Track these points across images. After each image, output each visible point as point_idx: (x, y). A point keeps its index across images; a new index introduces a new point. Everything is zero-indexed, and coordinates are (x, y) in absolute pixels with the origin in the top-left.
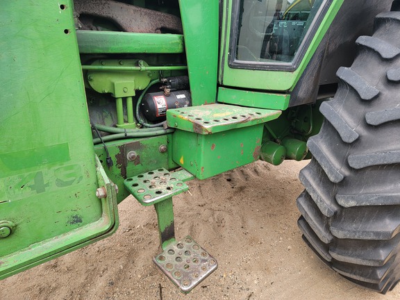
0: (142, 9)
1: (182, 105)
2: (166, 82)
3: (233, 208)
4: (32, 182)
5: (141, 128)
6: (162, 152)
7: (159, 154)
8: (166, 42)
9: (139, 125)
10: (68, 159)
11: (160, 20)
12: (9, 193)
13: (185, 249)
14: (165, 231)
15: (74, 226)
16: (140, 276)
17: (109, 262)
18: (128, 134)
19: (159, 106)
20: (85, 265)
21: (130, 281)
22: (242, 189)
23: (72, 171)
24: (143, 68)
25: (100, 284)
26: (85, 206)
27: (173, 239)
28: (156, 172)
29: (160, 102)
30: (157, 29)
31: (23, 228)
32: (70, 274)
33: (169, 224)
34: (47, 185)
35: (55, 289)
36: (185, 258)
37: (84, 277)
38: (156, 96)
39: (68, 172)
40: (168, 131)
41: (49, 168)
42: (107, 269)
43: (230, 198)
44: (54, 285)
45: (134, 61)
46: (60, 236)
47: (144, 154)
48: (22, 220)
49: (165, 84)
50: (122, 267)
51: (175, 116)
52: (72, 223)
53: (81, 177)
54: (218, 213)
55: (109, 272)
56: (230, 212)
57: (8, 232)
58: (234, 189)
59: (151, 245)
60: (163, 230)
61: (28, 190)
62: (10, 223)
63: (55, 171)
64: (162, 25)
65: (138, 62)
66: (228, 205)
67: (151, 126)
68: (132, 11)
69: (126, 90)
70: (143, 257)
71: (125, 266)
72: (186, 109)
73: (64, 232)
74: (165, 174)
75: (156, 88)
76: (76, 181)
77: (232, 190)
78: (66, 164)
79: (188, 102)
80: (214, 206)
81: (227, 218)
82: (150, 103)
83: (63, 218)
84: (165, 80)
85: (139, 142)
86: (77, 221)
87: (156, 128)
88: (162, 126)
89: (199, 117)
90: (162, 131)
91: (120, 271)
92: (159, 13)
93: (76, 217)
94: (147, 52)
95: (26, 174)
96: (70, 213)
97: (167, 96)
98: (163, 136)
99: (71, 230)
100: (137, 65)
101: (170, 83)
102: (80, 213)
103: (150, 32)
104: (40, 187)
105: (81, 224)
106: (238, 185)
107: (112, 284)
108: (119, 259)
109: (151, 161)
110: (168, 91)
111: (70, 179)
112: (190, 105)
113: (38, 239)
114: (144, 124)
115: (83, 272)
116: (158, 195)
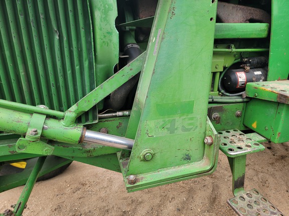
0: (239, 6)
1: (258, 80)
2: (246, 61)
3: (275, 172)
4: (168, 126)
5: (222, 96)
6: (238, 116)
7: (235, 118)
8: (256, 29)
9: (220, 93)
10: (192, 113)
11: (250, 13)
12: (155, 131)
13: (254, 199)
14: (238, 180)
15: (186, 161)
16: (199, 210)
17: (175, 193)
18: (215, 100)
19: (240, 80)
20: (159, 191)
21: (191, 211)
22: (283, 157)
23: (192, 121)
24: (234, 50)
25: (171, 208)
26: (194, 148)
27: (242, 188)
28: (232, 132)
29: (241, 77)
30: (247, 20)
31: (158, 156)
32: (149, 195)
33: (241, 175)
34: (176, 129)
35: (141, 203)
36: (255, 207)
37: (159, 200)
38: (238, 72)
39: (190, 122)
40: (245, 100)
41: (180, 118)
42: (174, 198)
43: (272, 164)
44: (140, 200)
45: (226, 45)
46: (176, 167)
47: (224, 116)
48: (158, 151)
49: (245, 63)
50: (185, 200)
51: (256, 88)
52: (185, 159)
53: (197, 127)
54: (262, 174)
55: (176, 201)
56: (273, 175)
57: (151, 157)
58: (275, 157)
59: (205, 188)
60: (236, 179)
61: (166, 130)
62: (152, 152)
63: (183, 119)
64: (251, 17)
65: (230, 46)
66: (271, 169)
67: (230, 95)
68: (231, 8)
69: (217, 66)
70: (200, 196)
71: (187, 200)
72: (261, 83)
73: (179, 165)
74: (240, 134)
75: (238, 66)
76: (193, 129)
77: (273, 157)
78: (190, 116)
79: (263, 78)
80: (257, 167)
81: (271, 180)
82: (233, 77)
83: (180, 155)
84: (246, 60)
85: (222, 106)
86: (188, 158)
87: (235, 97)
88: (241, 96)
89: (284, 90)
90: (240, 100)
91: (184, 202)
92: (250, 8)
93: (188, 155)
94: (240, 37)
95: (167, 119)
96: (185, 152)
97: (246, 72)
98: (240, 104)
99: (183, 164)
100: (229, 47)
101: (250, 62)
102: (191, 153)
103: (241, 22)
104: (172, 130)
105: (190, 161)
106: (279, 154)
107: (179, 210)
108: (182, 192)
109: (228, 122)
110: (248, 68)
111: (190, 127)
112: (265, 80)
113: (164, 166)
114: (225, 93)
115: (158, 196)
116: (239, 150)
